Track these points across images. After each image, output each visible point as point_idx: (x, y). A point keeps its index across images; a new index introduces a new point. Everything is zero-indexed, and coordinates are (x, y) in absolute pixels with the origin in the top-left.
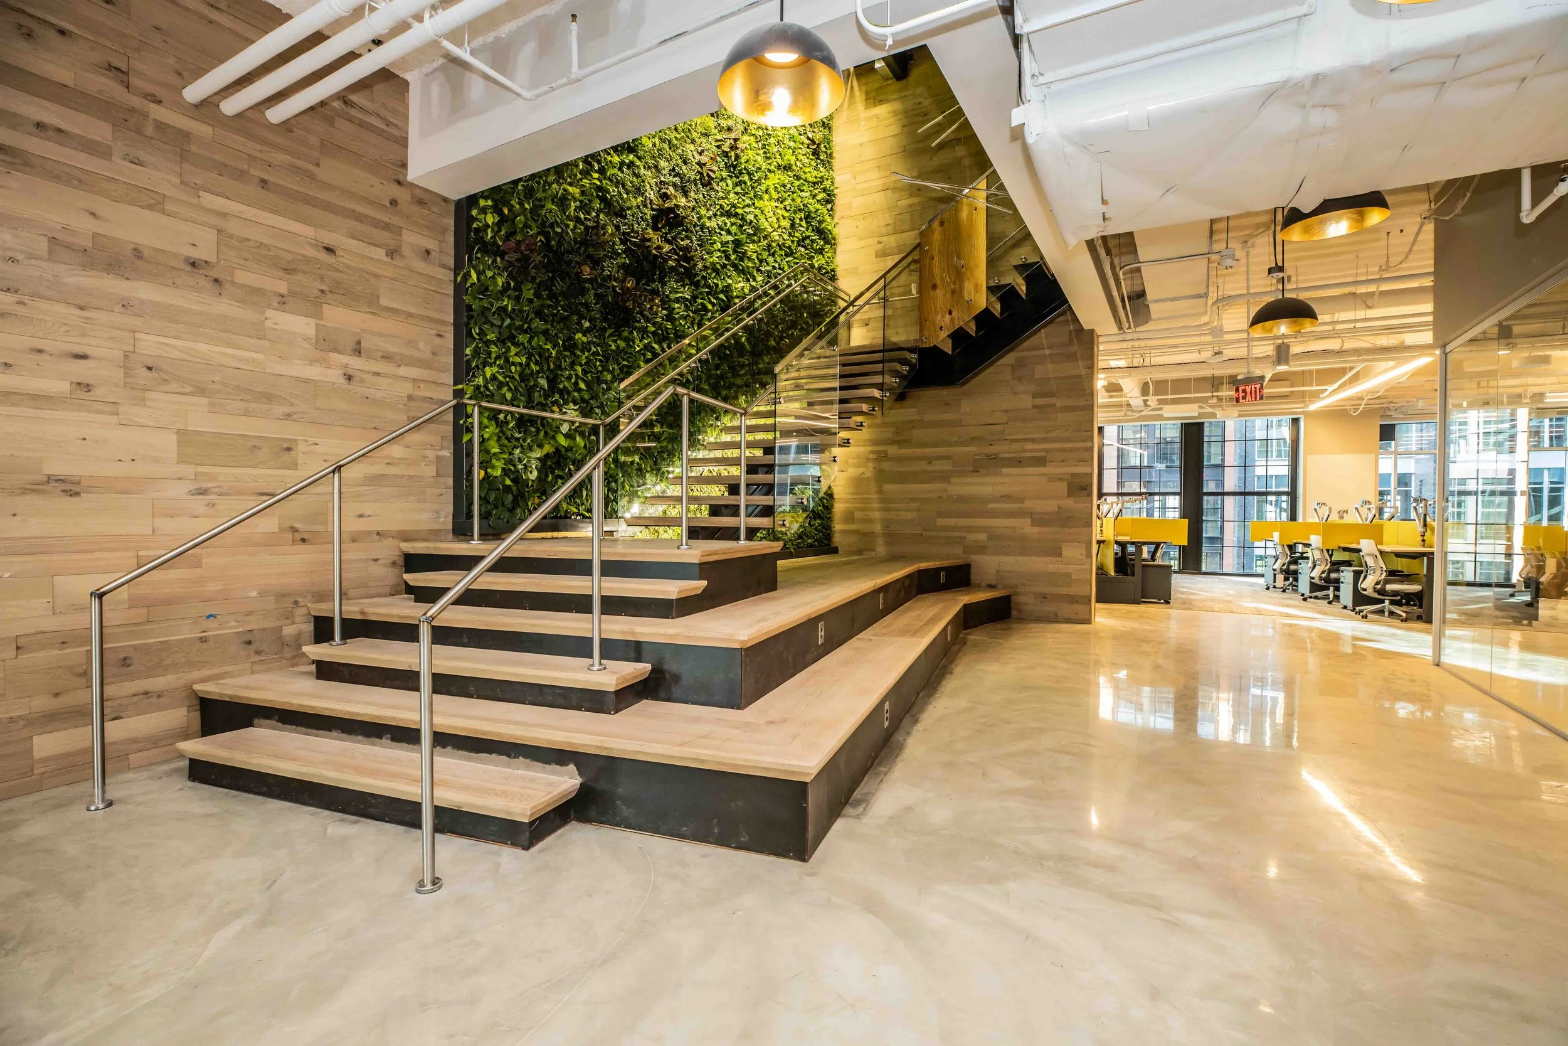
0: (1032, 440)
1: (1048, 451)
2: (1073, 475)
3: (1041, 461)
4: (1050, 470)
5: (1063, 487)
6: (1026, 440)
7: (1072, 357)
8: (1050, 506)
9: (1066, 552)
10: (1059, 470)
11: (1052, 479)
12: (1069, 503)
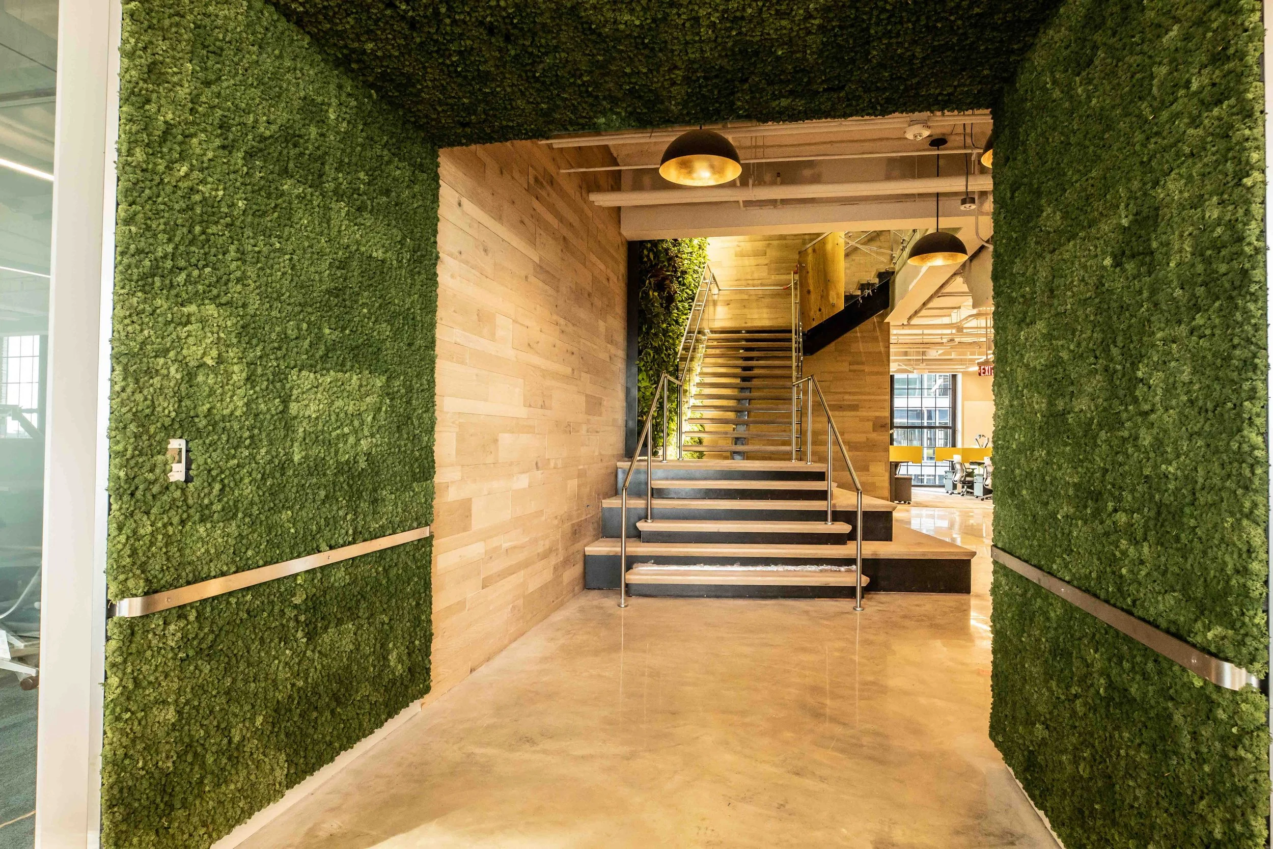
0: (850, 393)
1: (860, 401)
2: (877, 417)
3: (854, 407)
4: (862, 413)
5: (870, 425)
6: (845, 393)
7: (875, 339)
8: (861, 438)
9: (872, 468)
10: (865, 414)
11: (862, 419)
12: (874, 436)
